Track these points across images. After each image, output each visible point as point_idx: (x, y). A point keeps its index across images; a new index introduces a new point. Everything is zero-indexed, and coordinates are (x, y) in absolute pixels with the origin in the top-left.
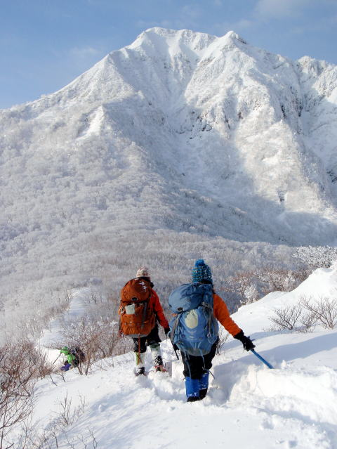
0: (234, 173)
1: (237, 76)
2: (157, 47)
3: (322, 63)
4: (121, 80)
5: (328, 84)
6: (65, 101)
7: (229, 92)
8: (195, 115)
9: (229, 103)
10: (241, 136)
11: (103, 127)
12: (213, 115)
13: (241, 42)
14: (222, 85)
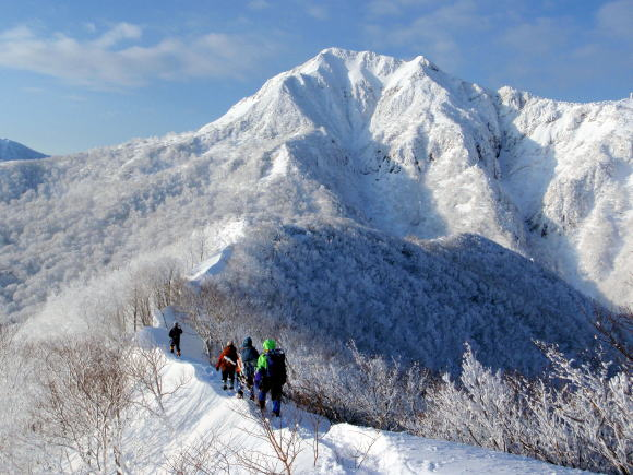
0: (424, 220)
1: (428, 111)
2: (336, 71)
3: (525, 96)
4: (299, 113)
5: (530, 121)
6: (237, 134)
7: (419, 130)
8: (382, 154)
9: (420, 142)
10: (431, 180)
11: (289, 168)
12: (402, 156)
13: (432, 70)
14: (411, 121)
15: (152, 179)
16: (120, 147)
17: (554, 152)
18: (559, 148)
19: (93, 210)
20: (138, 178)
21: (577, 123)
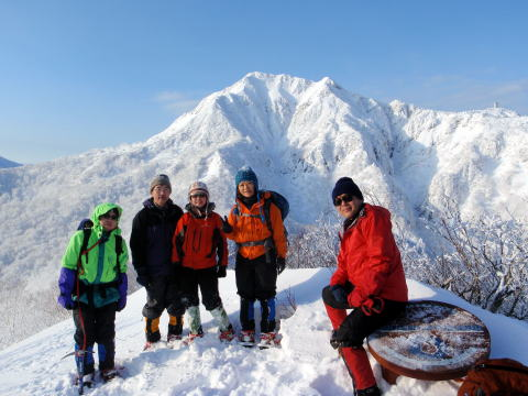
1: (333, 121)
2: (258, 91)
3: (411, 108)
4: (229, 125)
5: (416, 127)
6: (179, 143)
7: (327, 137)
8: (297, 156)
9: (328, 147)
11: (221, 170)
12: (314, 158)
13: (336, 89)
14: (320, 130)
15: (108, 182)
16: (81, 156)
17: (436, 152)
18: (439, 148)
19: (59, 209)
20: (96, 181)
21: (453, 128)
